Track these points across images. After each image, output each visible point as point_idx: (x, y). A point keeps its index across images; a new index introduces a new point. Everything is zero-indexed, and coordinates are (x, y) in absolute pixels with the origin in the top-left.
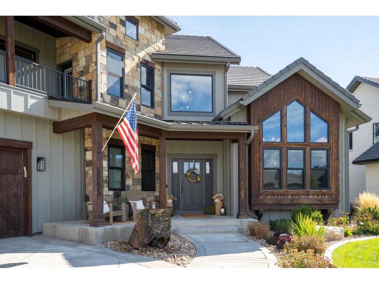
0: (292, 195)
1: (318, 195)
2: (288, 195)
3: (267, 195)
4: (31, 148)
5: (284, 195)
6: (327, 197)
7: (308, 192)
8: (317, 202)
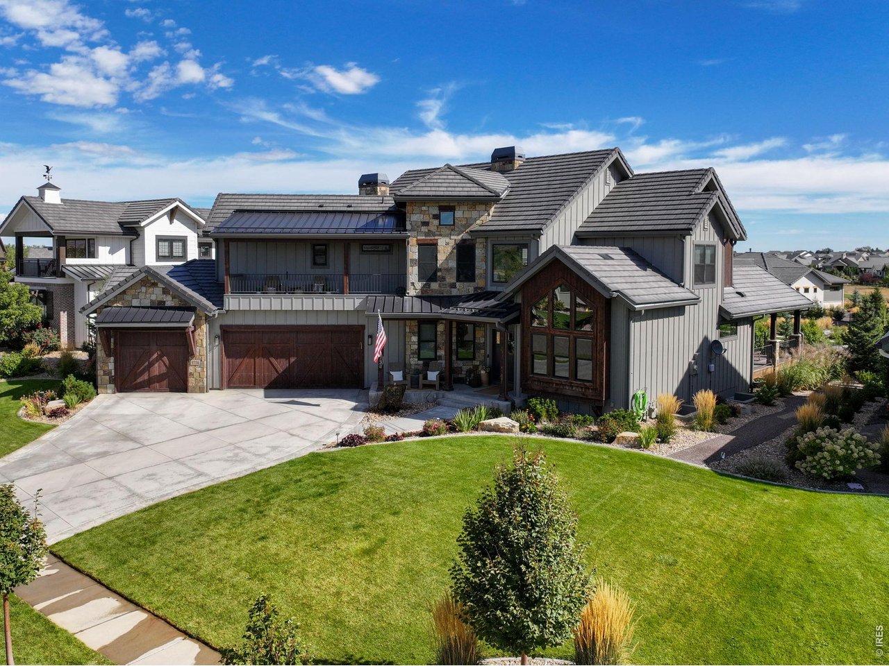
0: (557, 384)
1: (582, 388)
2: (553, 383)
3: (534, 381)
4: (364, 329)
5: (549, 383)
6: (590, 391)
7: (572, 383)
8: (581, 396)
